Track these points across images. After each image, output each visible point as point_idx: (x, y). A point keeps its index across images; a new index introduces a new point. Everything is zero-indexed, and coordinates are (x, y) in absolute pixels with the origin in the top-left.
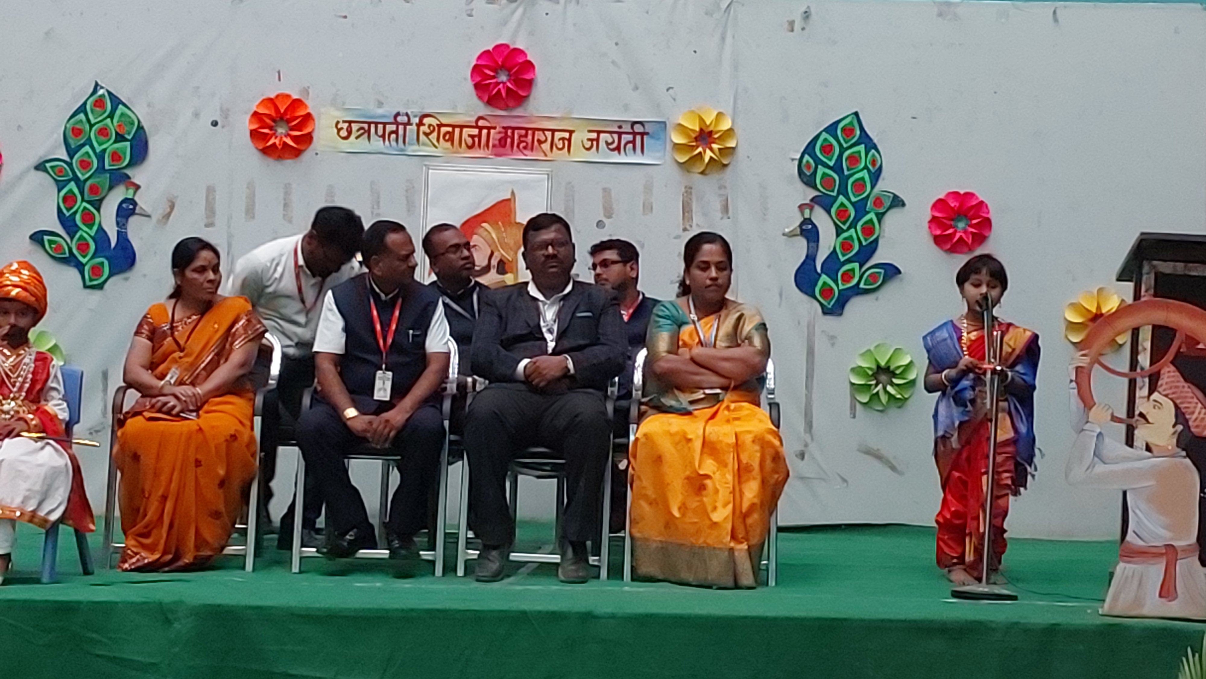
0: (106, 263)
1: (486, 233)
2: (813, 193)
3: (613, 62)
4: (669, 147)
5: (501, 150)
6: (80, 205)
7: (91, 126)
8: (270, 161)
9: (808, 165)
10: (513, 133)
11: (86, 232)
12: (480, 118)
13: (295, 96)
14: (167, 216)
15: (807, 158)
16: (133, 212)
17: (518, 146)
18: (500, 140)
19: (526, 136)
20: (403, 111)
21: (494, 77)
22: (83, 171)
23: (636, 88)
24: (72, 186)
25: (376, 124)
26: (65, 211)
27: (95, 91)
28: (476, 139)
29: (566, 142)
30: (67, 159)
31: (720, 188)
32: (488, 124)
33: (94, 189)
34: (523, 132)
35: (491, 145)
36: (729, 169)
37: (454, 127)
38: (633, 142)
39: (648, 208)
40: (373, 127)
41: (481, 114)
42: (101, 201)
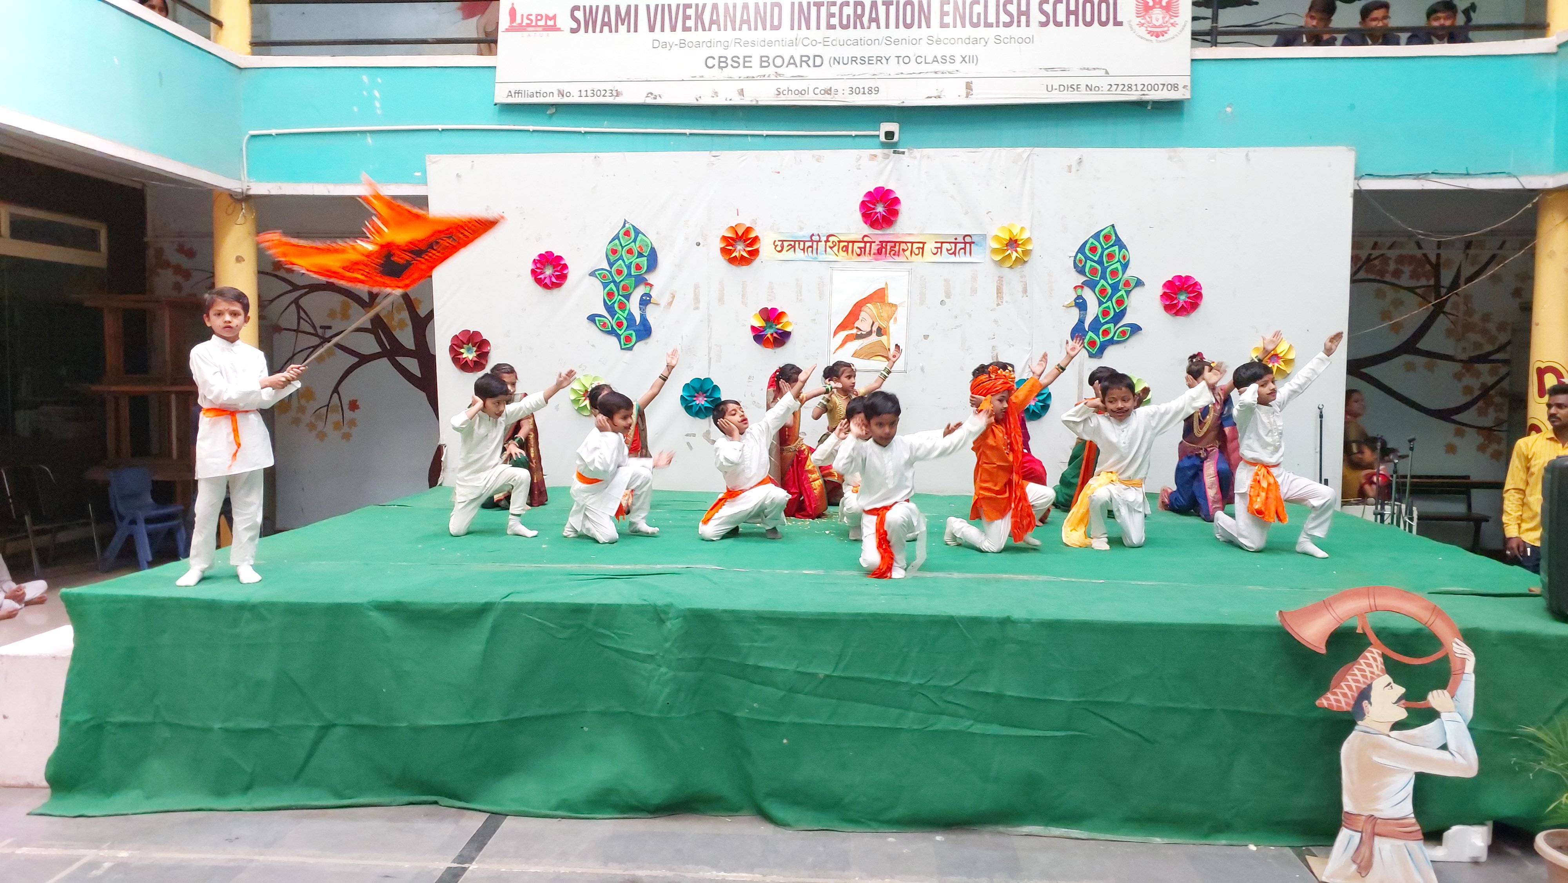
0: (634, 334)
1: (868, 311)
2: (1083, 279)
3: (952, 197)
4: (988, 251)
5: (879, 256)
6: (617, 298)
7: (623, 247)
8: (733, 268)
9: (1080, 261)
10: (886, 245)
11: (621, 315)
12: (865, 236)
13: (748, 225)
14: (670, 304)
15: (1079, 255)
16: (649, 302)
17: (890, 254)
18: (878, 250)
19: (895, 245)
20: (816, 233)
21: (874, 209)
22: (619, 277)
23: (967, 213)
24: (612, 286)
25: (799, 241)
26: (608, 302)
27: (624, 226)
28: (863, 250)
29: (921, 250)
30: (609, 269)
31: (1021, 277)
32: (870, 240)
33: (625, 288)
34: (893, 244)
35: (872, 253)
36: (1027, 265)
37: (848, 242)
38: (964, 249)
39: (974, 291)
40: (797, 243)
41: (866, 234)
42: (630, 294)
